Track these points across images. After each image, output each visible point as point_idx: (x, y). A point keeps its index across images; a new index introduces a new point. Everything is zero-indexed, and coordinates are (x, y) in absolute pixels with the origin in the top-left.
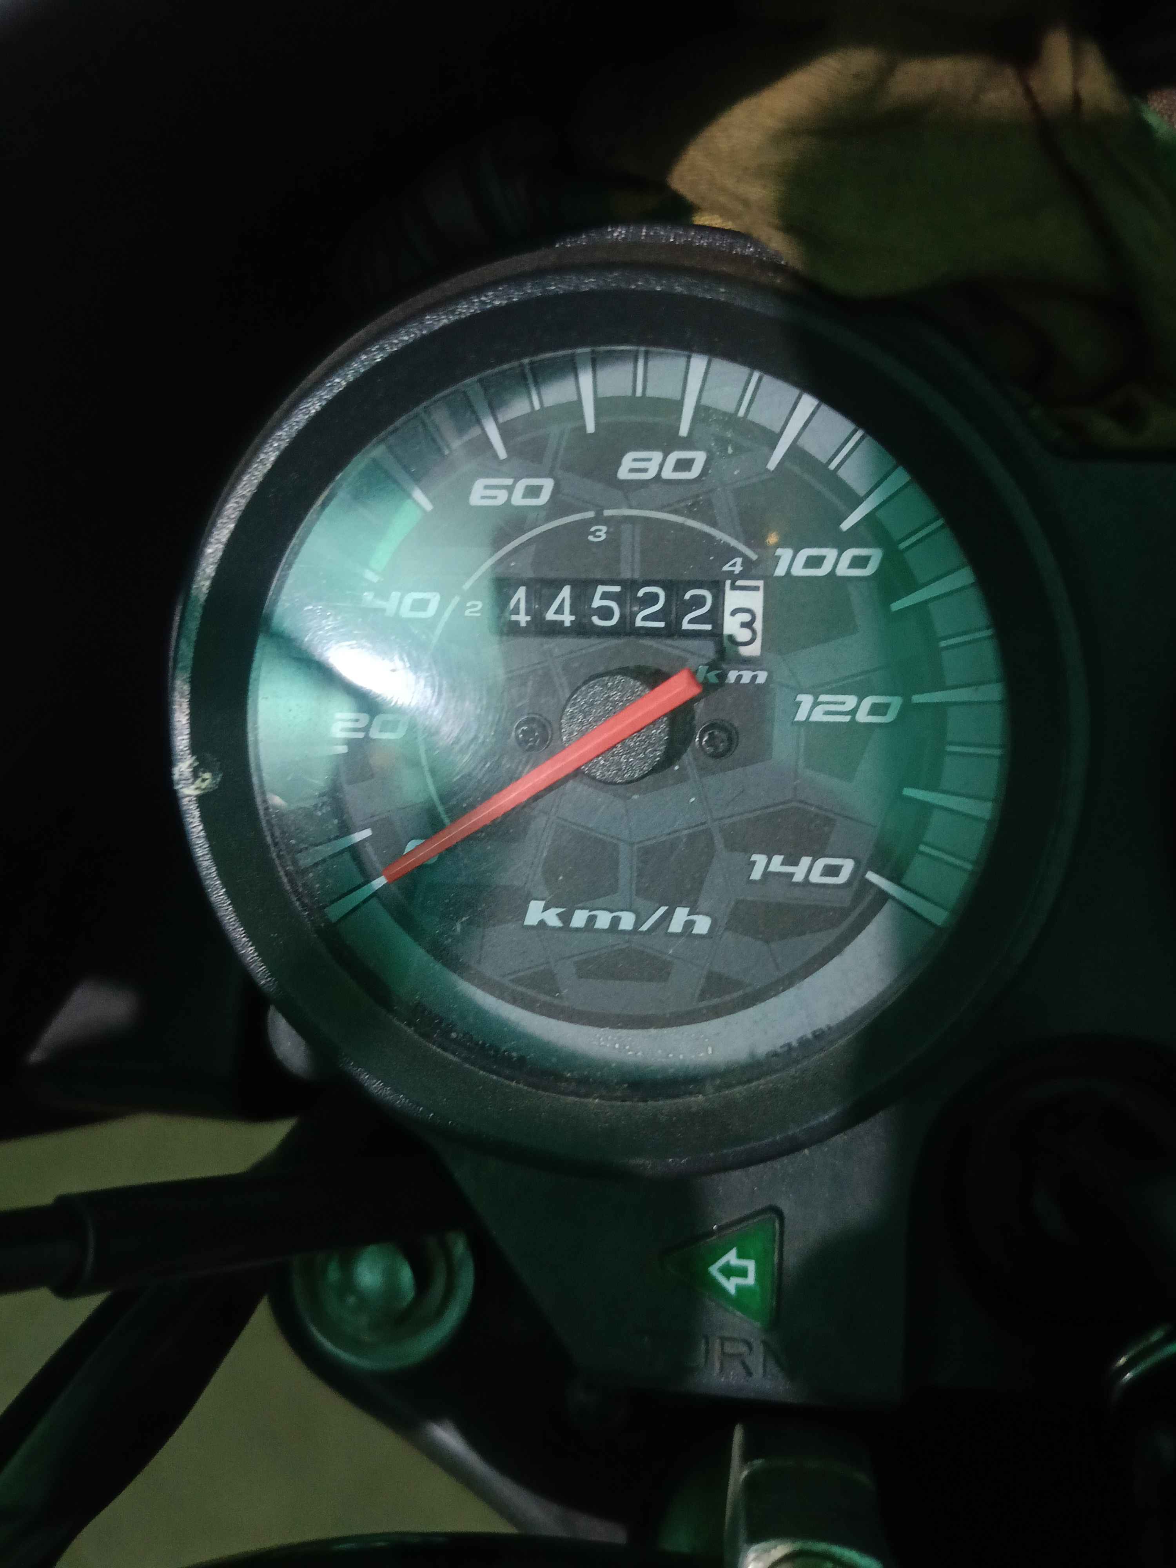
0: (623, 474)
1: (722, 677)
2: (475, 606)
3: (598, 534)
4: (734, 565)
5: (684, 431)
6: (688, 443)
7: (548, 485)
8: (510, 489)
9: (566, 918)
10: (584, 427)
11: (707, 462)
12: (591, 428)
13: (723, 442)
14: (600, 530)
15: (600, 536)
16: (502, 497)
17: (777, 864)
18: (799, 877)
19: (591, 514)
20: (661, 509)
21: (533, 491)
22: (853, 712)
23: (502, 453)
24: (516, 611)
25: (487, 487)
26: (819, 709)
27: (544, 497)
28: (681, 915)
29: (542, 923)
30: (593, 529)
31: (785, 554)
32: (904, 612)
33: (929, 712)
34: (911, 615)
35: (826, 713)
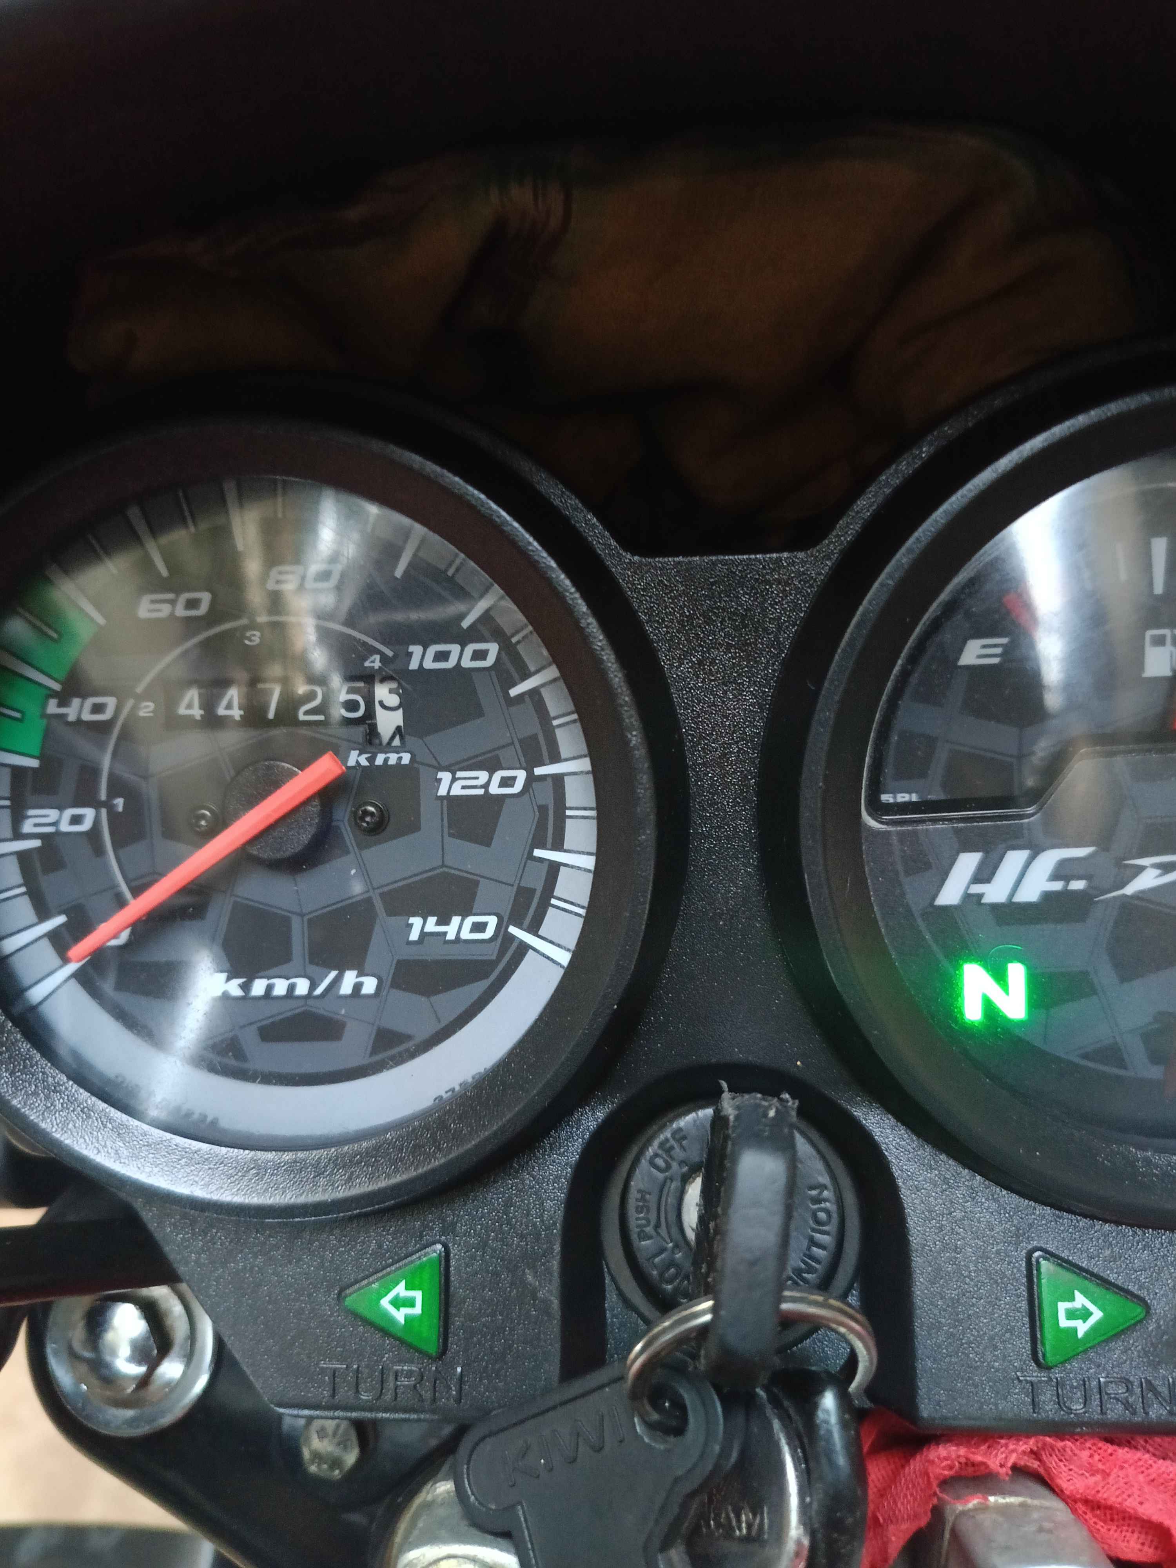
0: (271, 585)
2: (147, 707)
3: (253, 638)
4: (373, 662)
7: (206, 597)
8: (173, 603)
9: (247, 987)
10: (234, 546)
11: (343, 573)
12: (240, 546)
14: (254, 635)
15: (255, 641)
16: (166, 610)
17: (431, 925)
18: (451, 936)
19: (245, 621)
21: (194, 604)
22: (486, 786)
23: (163, 572)
24: (190, 707)
26: (458, 785)
27: (203, 609)
28: (350, 978)
29: (225, 994)
30: (248, 635)
31: (416, 650)
32: (521, 696)
33: (549, 782)
34: (527, 698)
35: (463, 787)
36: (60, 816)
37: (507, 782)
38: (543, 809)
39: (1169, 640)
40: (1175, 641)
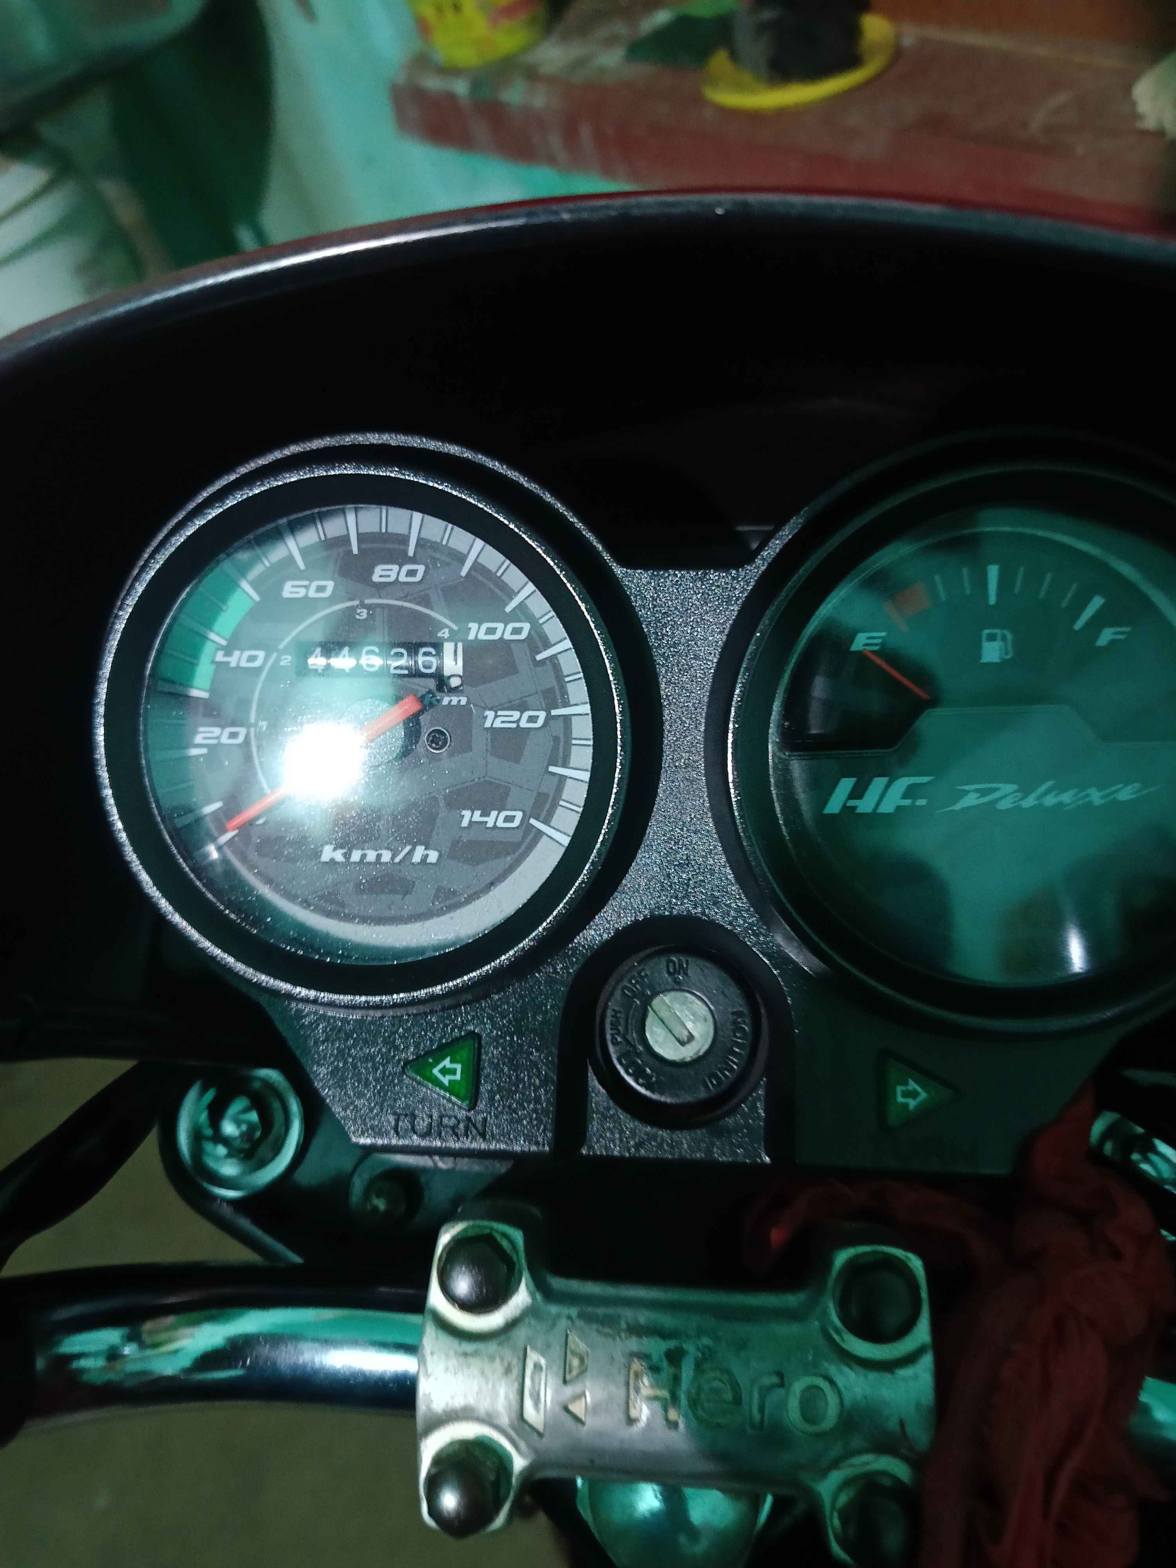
0: (376, 578)
1: (439, 701)
2: (286, 659)
3: (361, 614)
4: (444, 633)
5: (411, 553)
6: (413, 560)
7: (330, 584)
8: (307, 587)
9: (347, 856)
10: (351, 551)
11: (426, 571)
12: (355, 551)
13: (434, 560)
14: (362, 612)
15: (363, 616)
16: (302, 592)
17: (477, 816)
18: (490, 824)
19: (356, 602)
20: (399, 599)
21: (321, 589)
22: (518, 721)
23: (302, 565)
25: (293, 586)
26: (499, 720)
27: (328, 592)
28: (420, 851)
29: (332, 861)
30: (359, 611)
31: (473, 626)
32: (544, 660)
33: (561, 720)
34: (548, 662)
35: (503, 722)
36: (222, 734)
37: (532, 719)
38: (556, 739)
39: (999, 636)
40: (1004, 638)
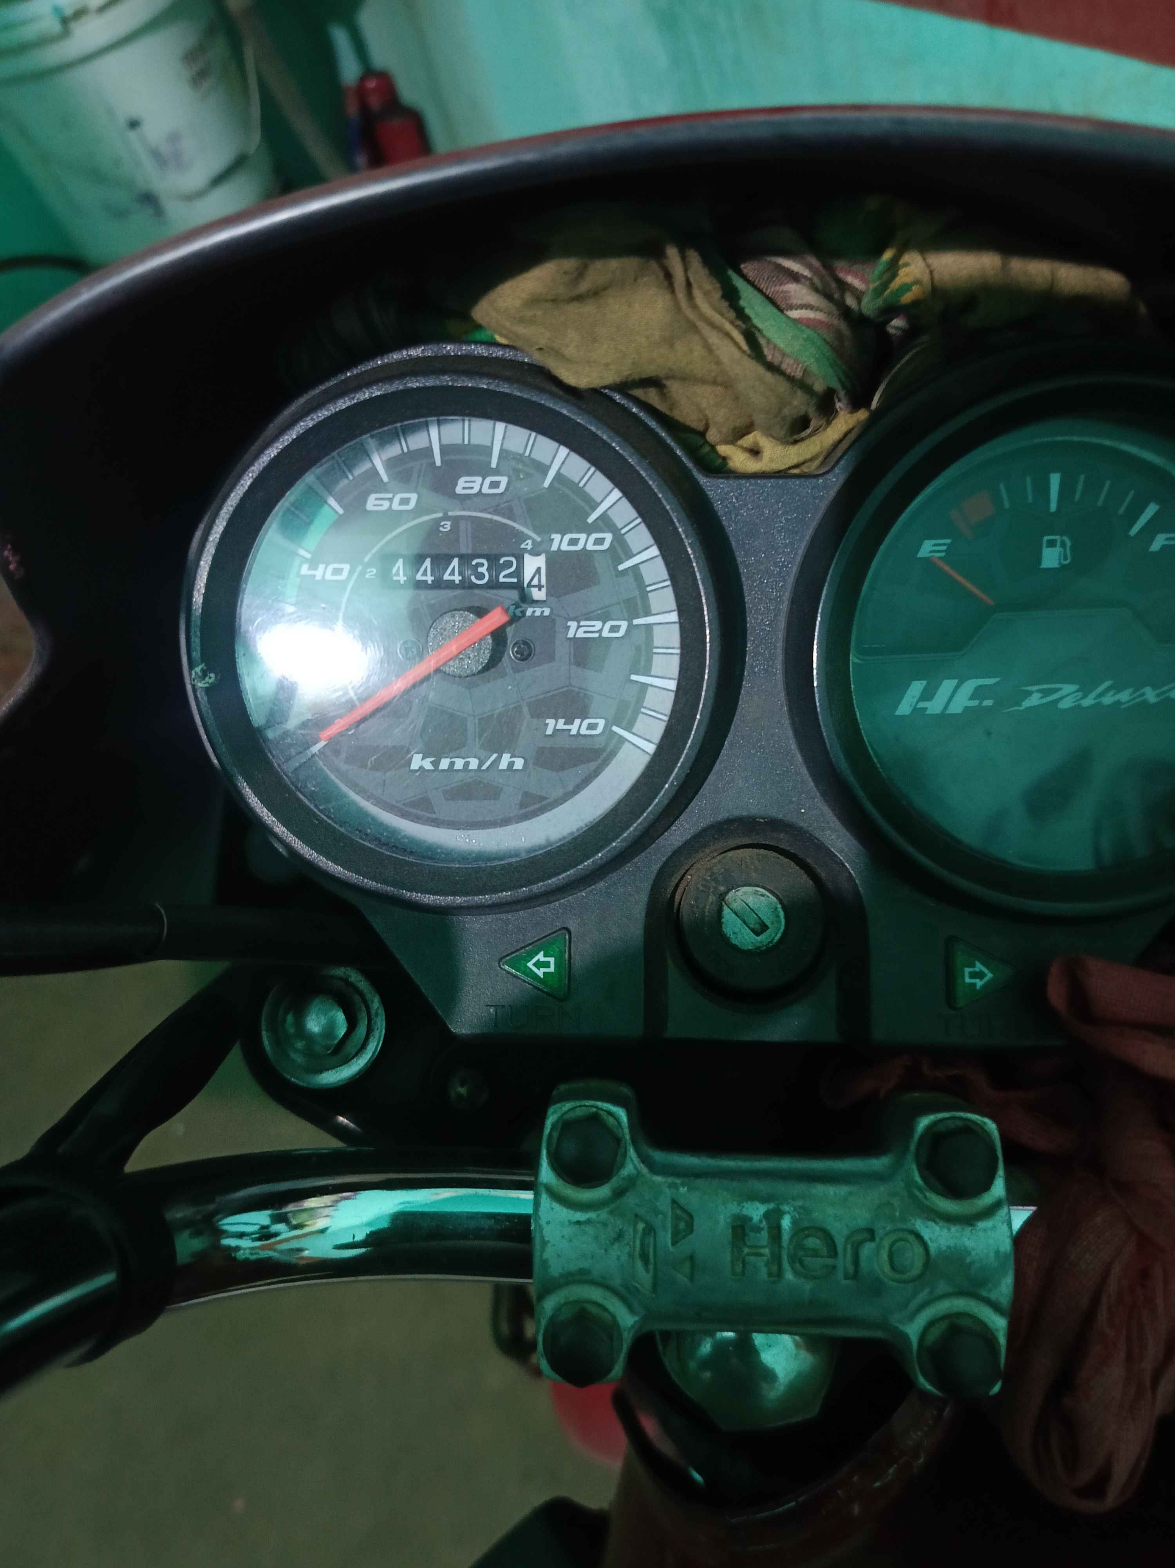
1: (523, 613)
2: (372, 571)
3: (445, 526)
4: (526, 544)
5: (494, 465)
6: (497, 472)
7: (414, 497)
8: (391, 500)
9: (436, 764)
10: (434, 462)
11: (509, 483)
12: (438, 463)
13: (517, 471)
14: (446, 524)
15: (446, 528)
16: (386, 505)
17: (561, 724)
19: (440, 515)
20: (482, 511)
21: (404, 502)
22: (600, 631)
23: (385, 478)
24: (398, 574)
25: (377, 499)
26: (582, 630)
27: (412, 505)
28: (506, 759)
29: (421, 768)
30: (442, 524)
31: (556, 537)
32: (626, 570)
33: (643, 629)
34: (630, 573)
35: (585, 632)
37: (614, 629)
38: (638, 649)
39: (1058, 544)
40: (1063, 545)
